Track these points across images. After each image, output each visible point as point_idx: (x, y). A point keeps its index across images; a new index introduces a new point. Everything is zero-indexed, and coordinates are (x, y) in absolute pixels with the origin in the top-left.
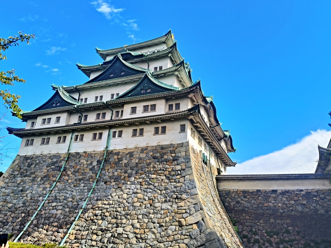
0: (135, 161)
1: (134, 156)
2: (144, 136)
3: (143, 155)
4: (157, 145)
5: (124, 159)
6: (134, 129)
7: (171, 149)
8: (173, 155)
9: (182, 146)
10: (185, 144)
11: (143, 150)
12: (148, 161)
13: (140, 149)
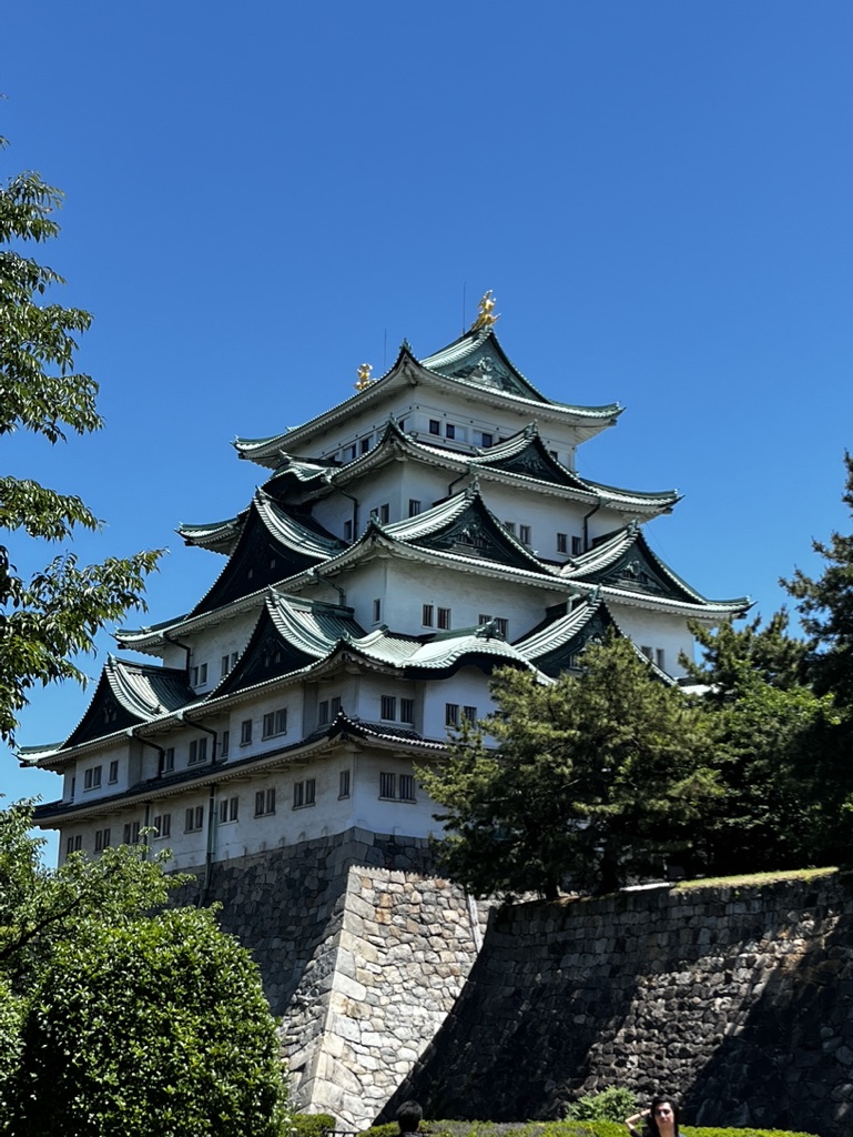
0: (256, 896)
1: (257, 881)
2: (277, 814)
3: (272, 878)
4: (297, 842)
5: (239, 890)
6: (258, 790)
7: (320, 855)
8: (321, 874)
9: (340, 845)
10: (346, 839)
11: (274, 858)
12: (277, 897)
13: (269, 856)
